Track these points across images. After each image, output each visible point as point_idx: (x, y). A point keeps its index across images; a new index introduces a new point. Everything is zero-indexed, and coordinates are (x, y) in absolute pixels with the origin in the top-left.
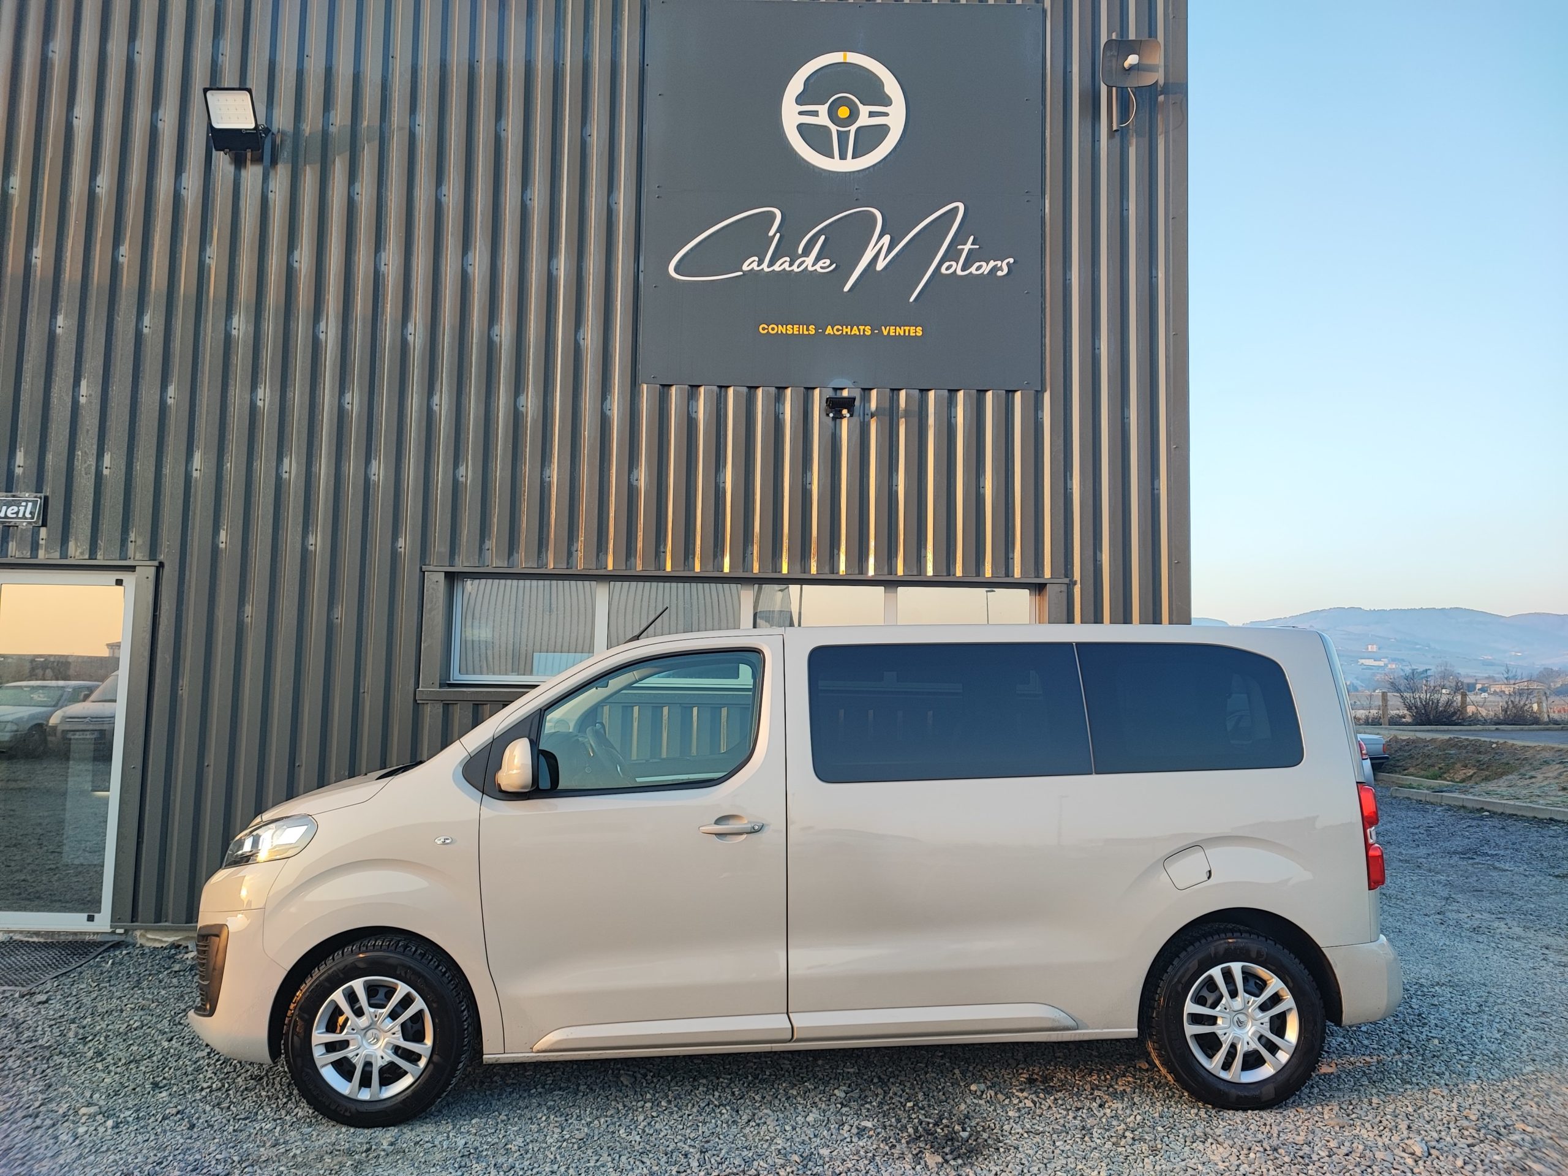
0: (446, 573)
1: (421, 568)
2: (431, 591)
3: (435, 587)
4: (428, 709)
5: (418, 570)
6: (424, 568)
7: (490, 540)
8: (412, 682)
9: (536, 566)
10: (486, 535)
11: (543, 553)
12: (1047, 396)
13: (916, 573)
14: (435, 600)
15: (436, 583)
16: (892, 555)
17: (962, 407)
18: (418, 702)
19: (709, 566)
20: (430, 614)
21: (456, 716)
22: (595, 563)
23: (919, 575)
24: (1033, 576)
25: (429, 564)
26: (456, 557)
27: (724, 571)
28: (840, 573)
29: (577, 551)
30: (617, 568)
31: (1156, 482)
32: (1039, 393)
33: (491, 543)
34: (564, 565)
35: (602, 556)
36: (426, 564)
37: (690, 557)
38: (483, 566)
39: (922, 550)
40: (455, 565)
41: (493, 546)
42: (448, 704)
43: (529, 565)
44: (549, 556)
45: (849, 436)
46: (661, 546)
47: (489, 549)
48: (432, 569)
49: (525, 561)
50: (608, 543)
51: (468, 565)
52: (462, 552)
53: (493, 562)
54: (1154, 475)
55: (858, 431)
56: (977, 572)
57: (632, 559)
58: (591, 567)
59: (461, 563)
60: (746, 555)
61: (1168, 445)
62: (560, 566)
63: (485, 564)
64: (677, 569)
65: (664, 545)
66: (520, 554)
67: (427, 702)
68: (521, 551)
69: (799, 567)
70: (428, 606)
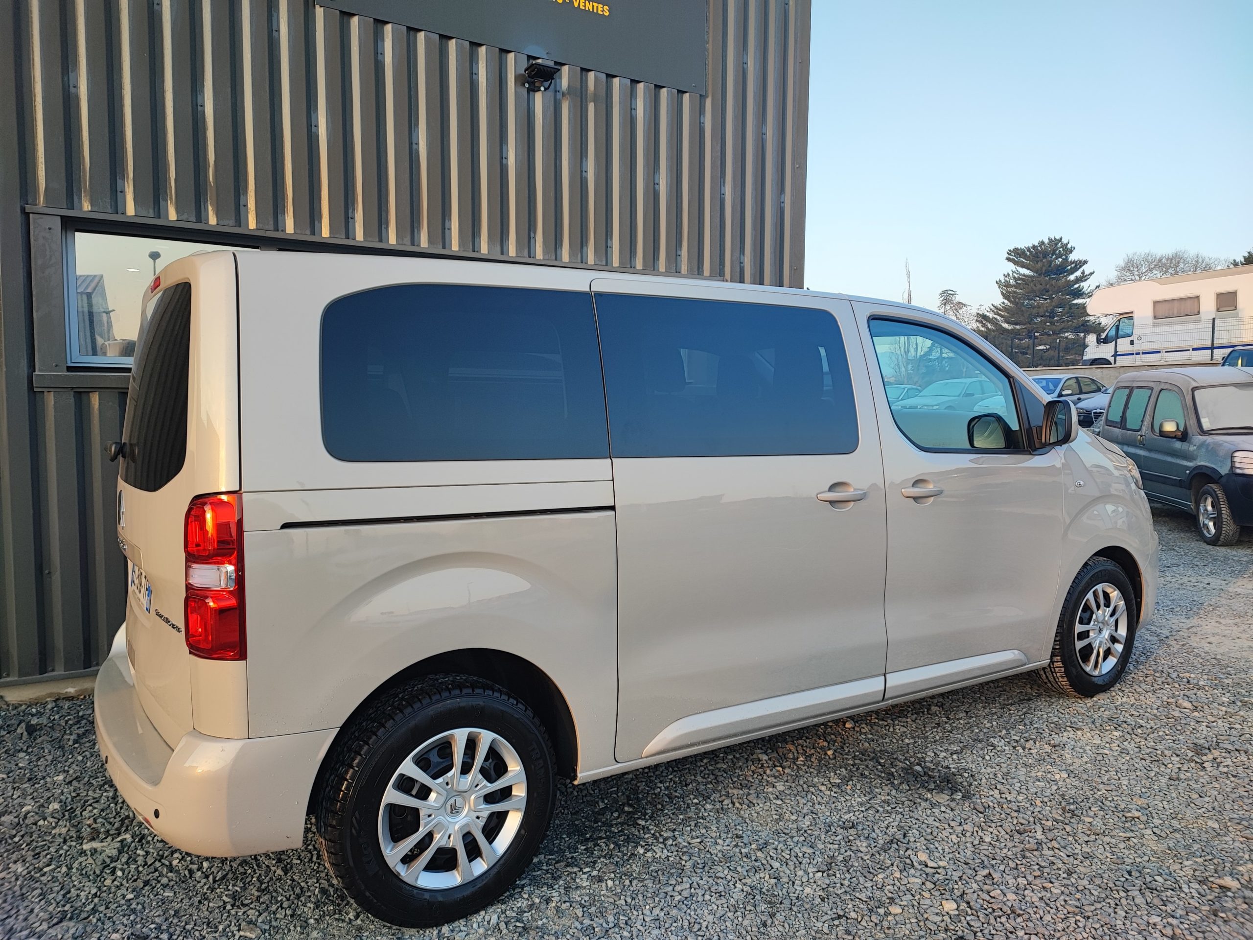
1: (23, 210)
2: (41, 241)
3: (48, 235)
4: (50, 399)
5: (19, 211)
6: (28, 208)
7: (123, 179)
8: (24, 363)
9: (193, 219)
10: (118, 171)
11: (202, 203)
12: (708, 102)
13: (604, 263)
14: (48, 253)
15: (48, 230)
16: (584, 243)
17: (642, 100)
18: (36, 390)
19: (405, 240)
20: (43, 273)
21: (93, 408)
22: (272, 223)
23: (607, 265)
24: (696, 273)
25: (35, 204)
26: (75, 198)
27: (422, 246)
28: (537, 258)
29: (246, 206)
30: (299, 232)
31: (783, 196)
32: (703, 97)
33: (126, 183)
34: (232, 222)
35: (279, 216)
36: (29, 202)
37: (383, 226)
38: (117, 213)
39: (609, 240)
40: (75, 207)
41: (129, 187)
42: (81, 392)
43: (185, 217)
44: (210, 208)
45: (544, 113)
46: (350, 211)
47: (123, 192)
48: (41, 211)
49: (177, 212)
50: (286, 200)
51: (95, 209)
52: (85, 192)
53: (130, 210)
54: (782, 189)
55: (552, 108)
56: (654, 266)
57: (316, 223)
58: (267, 227)
59: (86, 206)
60: (444, 230)
61: (793, 164)
62: (226, 222)
63: (120, 211)
64: (370, 239)
65: (354, 210)
66: (169, 202)
67: (50, 390)
68: (171, 199)
69: (498, 248)
70: (40, 262)
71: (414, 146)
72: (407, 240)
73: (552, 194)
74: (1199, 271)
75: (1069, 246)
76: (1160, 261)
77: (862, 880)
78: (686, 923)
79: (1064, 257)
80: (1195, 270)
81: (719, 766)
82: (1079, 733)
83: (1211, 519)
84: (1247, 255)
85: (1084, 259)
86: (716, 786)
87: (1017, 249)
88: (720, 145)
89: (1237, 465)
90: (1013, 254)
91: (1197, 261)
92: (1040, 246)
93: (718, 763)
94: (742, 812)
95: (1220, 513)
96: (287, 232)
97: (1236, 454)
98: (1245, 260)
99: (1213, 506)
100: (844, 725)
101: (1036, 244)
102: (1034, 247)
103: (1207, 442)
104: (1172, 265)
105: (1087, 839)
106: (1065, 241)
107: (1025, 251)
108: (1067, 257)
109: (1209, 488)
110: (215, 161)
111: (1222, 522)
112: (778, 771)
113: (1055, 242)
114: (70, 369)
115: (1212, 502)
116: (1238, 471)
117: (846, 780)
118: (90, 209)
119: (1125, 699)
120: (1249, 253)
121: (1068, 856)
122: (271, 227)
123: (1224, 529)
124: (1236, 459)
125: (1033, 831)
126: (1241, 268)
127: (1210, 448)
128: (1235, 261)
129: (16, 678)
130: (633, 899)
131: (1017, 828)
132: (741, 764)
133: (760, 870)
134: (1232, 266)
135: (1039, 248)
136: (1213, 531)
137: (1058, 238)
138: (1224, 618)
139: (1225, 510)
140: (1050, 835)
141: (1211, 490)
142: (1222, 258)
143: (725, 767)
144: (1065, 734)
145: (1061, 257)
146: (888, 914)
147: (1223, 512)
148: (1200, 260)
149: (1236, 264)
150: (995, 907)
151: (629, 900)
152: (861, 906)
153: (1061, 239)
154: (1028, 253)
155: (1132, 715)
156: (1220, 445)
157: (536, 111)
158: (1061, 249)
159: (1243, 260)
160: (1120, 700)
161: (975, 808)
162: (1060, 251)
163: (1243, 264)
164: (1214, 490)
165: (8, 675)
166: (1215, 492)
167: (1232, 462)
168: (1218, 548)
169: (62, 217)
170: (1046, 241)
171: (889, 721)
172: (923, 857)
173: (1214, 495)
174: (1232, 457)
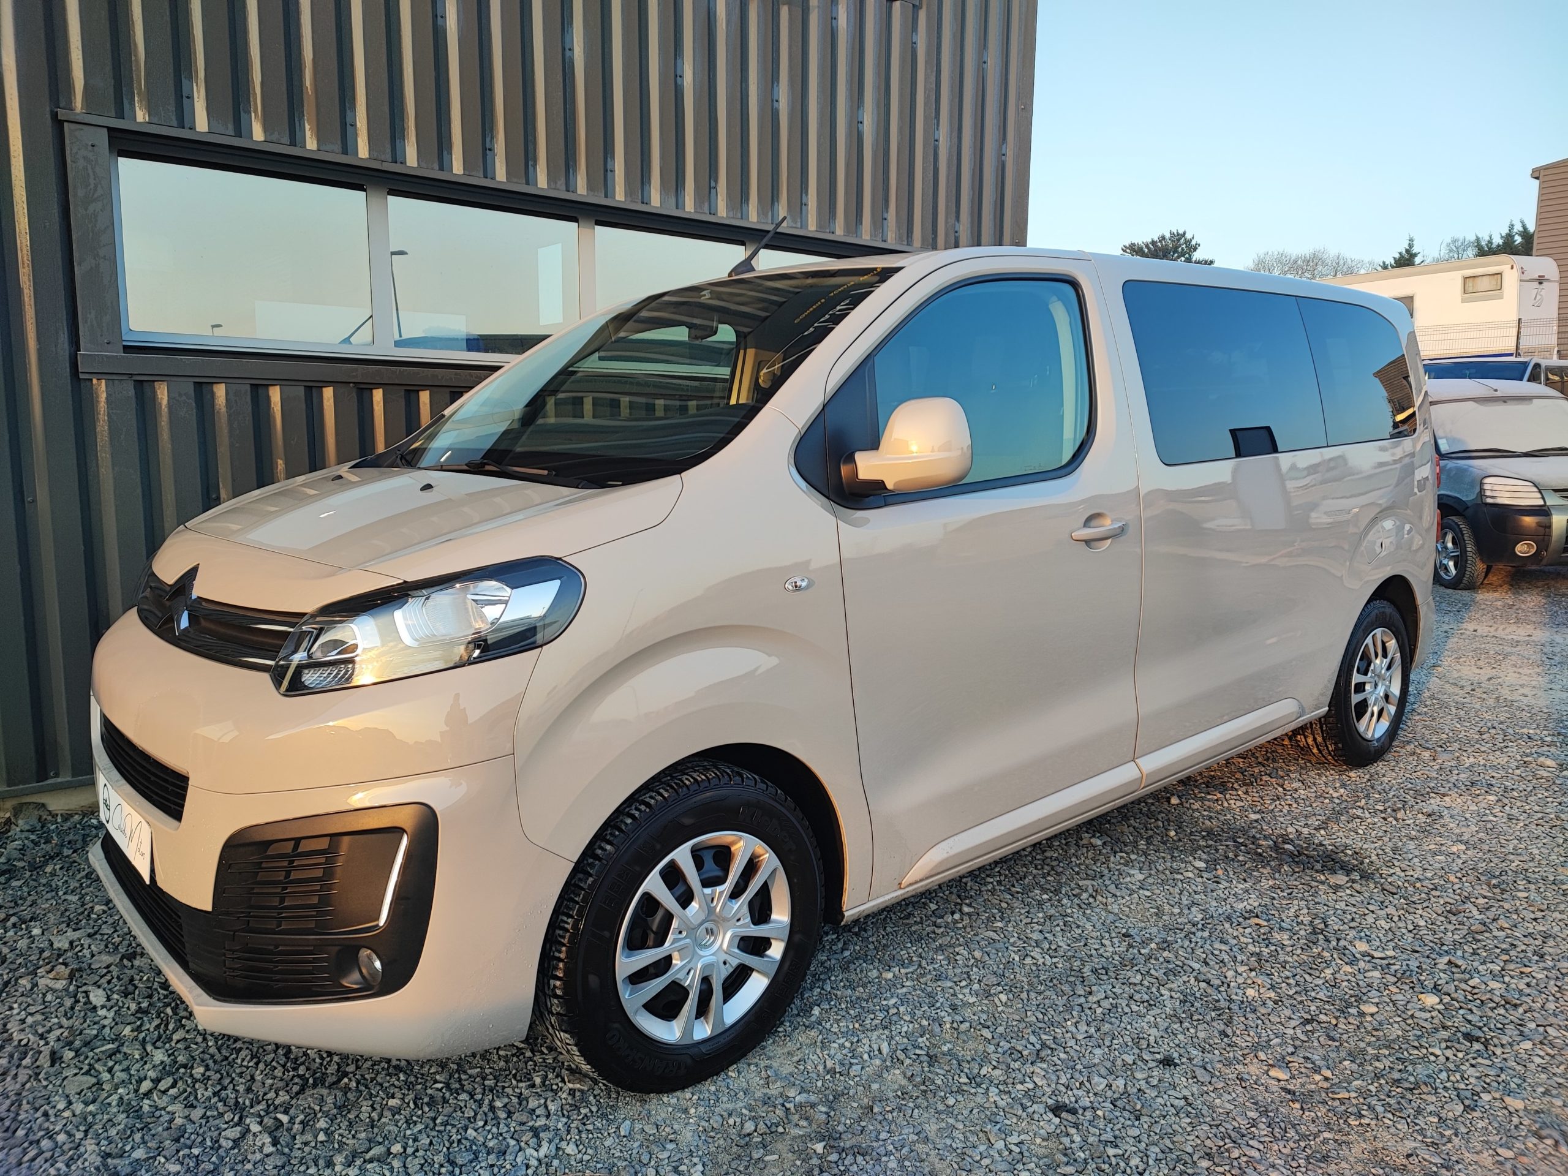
0: (111, 130)
1: (54, 116)
2: (81, 163)
3: (90, 155)
4: (101, 388)
5: (48, 116)
6: (62, 114)
7: (190, 78)
8: (64, 338)
9: (286, 140)
10: (182, 68)
11: (296, 119)
12: (922, 15)
13: (799, 225)
14: (92, 181)
15: (90, 148)
16: (775, 199)
17: (845, 7)
18: (81, 376)
19: (559, 183)
20: (86, 210)
21: (160, 404)
22: (389, 150)
23: (801, 228)
24: (905, 243)
25: (70, 107)
26: (126, 102)
27: (579, 192)
28: (719, 215)
29: (354, 125)
30: (423, 165)
31: (1004, 146)
32: (916, 8)
33: (194, 84)
34: (337, 147)
35: (398, 141)
36: (61, 105)
37: (530, 163)
38: (184, 128)
39: (804, 195)
40: (126, 116)
41: (198, 92)
42: (142, 381)
43: (275, 137)
44: (307, 127)
45: (728, 15)
46: (488, 140)
47: (190, 97)
48: (80, 119)
49: (266, 130)
50: (406, 120)
51: (155, 120)
52: (139, 95)
53: (202, 123)
54: (1004, 139)
55: (737, 10)
56: (856, 232)
57: (445, 153)
58: (383, 157)
59: (141, 116)
60: (607, 172)
61: (1017, 106)
62: (329, 147)
63: (187, 125)
64: (515, 180)
65: (492, 138)
66: (253, 115)
67: (100, 376)
68: (256, 112)
69: (673, 200)
70: (81, 193)
71: (568, 53)
72: (561, 183)
73: (738, 129)
74: (1339, 275)
75: (1193, 243)
76: (1295, 262)
77: (1307, 977)
78: (1128, 1039)
79: (1187, 256)
80: (1336, 274)
81: (1048, 854)
82: (1446, 798)
83: (1451, 558)
84: (1397, 256)
85: (1211, 259)
86: (1058, 878)
87: (1134, 245)
88: (934, 74)
89: (1488, 493)
90: (1128, 251)
91: (1338, 264)
92: (1160, 241)
93: (1046, 851)
94: (1109, 907)
95: (1464, 551)
96: (408, 164)
97: (1487, 481)
98: (1395, 262)
99: (1454, 543)
100: (1169, 802)
101: (1156, 239)
102: (1153, 243)
103: (1448, 467)
104: (1309, 268)
105: (1533, 916)
106: (1188, 236)
107: (1142, 248)
108: (1190, 256)
109: (1450, 522)
110: (314, 59)
111: (1467, 560)
112: (1122, 857)
113: (1178, 237)
114: (127, 349)
115: (1453, 538)
116: (1489, 501)
117: (1212, 865)
118: (147, 120)
119: (1472, 760)
120: (1400, 253)
121: (1524, 936)
122: (389, 157)
123: (1468, 569)
124: (1486, 487)
125: (1468, 911)
126: (1391, 271)
127: (1452, 474)
128: (1384, 263)
129: (69, 779)
130: (1044, 1014)
131: (1448, 909)
132: (1073, 851)
133: (1180, 972)
134: (1380, 269)
135: (1159, 244)
136: (1454, 572)
137: (1181, 232)
138: (1520, 667)
139: (1470, 547)
140: (1491, 914)
141: (1453, 524)
142: (1366, 260)
143: (1056, 855)
144: (1432, 801)
145: (1183, 256)
146: (1362, 1014)
147: (1469, 549)
148: (1341, 263)
149: (1385, 267)
150: (1483, 998)
151: (1040, 1016)
152: (1327, 1007)
153: (1184, 233)
154: (1146, 250)
155: (1493, 777)
156: (1466, 470)
157: (718, 13)
158: (1184, 246)
159: (1393, 262)
160: (1467, 761)
161: (1384, 889)
162: (1183, 249)
163: (1393, 267)
164: (1456, 523)
165: (57, 775)
166: (1459, 525)
167: (1482, 490)
168: (1460, 592)
169: (110, 129)
170: (1168, 235)
171: (1219, 795)
172: (1362, 947)
173: (1457, 529)
174: (1481, 484)
